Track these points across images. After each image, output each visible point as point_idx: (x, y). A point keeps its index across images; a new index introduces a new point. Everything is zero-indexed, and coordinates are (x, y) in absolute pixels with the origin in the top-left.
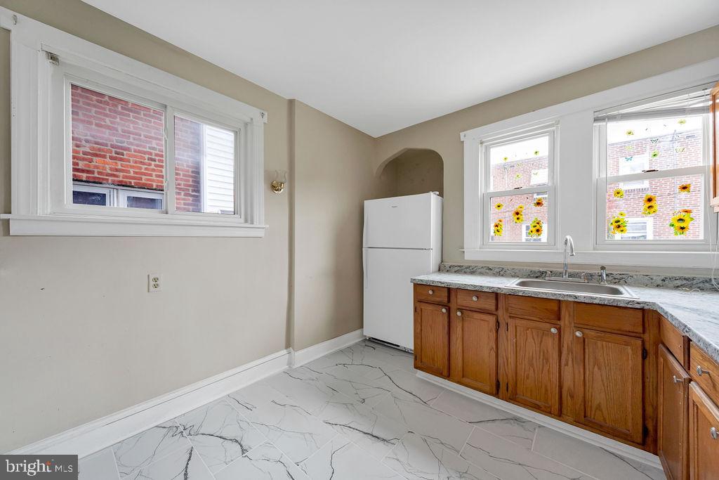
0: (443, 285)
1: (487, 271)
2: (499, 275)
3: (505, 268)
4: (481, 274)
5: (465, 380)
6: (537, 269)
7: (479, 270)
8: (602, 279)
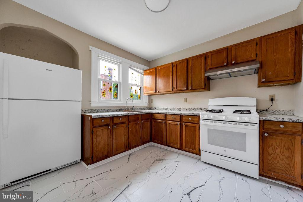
0: (110, 116)
1: (103, 111)
2: (108, 112)
3: (110, 109)
4: (101, 112)
5: (118, 152)
6: (118, 109)
7: (100, 111)
8: (133, 110)
